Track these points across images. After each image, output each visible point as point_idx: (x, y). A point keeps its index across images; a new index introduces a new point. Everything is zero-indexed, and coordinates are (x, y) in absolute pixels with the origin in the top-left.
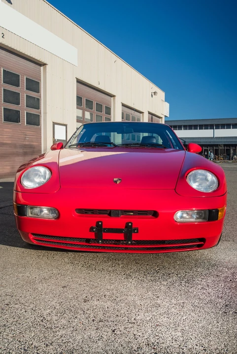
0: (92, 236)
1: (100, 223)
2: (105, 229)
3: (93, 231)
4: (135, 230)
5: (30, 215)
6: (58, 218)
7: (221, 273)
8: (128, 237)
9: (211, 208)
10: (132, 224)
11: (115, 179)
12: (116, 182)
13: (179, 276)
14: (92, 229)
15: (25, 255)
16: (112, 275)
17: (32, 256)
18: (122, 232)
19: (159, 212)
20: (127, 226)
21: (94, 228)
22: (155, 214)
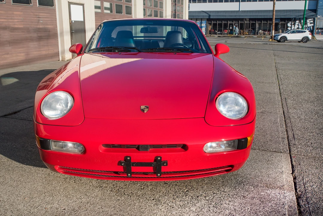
0: (120, 169)
1: (129, 158)
2: (133, 164)
3: (122, 165)
4: (164, 163)
5: (54, 148)
6: (85, 152)
7: (247, 193)
8: (157, 170)
9: (240, 137)
10: (161, 158)
11: (143, 107)
12: (143, 110)
13: (207, 198)
14: (120, 163)
15: (51, 178)
16: (141, 200)
17: (58, 179)
18: (151, 166)
19: (189, 144)
20: (156, 160)
21: (123, 163)
22: (185, 147)
